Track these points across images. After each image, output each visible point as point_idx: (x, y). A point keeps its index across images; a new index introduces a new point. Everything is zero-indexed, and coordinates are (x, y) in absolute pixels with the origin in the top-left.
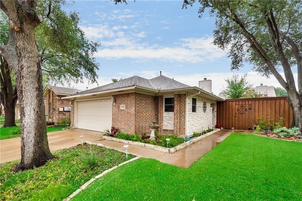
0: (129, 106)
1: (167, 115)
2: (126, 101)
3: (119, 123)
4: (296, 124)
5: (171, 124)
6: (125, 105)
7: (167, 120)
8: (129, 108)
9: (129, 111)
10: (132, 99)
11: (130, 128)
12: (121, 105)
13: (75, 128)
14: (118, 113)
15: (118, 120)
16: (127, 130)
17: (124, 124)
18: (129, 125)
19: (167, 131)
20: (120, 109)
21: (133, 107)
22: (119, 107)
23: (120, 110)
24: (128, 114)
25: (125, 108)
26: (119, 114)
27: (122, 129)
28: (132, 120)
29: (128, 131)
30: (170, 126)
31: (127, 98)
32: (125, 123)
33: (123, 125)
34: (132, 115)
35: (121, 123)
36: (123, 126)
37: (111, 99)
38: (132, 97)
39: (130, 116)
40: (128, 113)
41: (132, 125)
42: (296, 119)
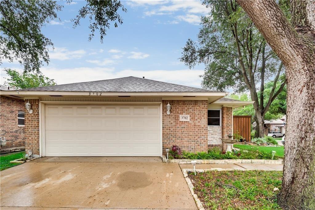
0: (196, 118)
1: (211, 129)
2: (191, 110)
3: (178, 140)
4: (260, 135)
5: (216, 138)
6: (190, 116)
7: (211, 134)
8: (196, 120)
9: (197, 124)
10: (203, 108)
11: (198, 145)
12: (180, 115)
13: (42, 157)
14: (176, 126)
15: (175, 135)
16: (193, 148)
17: (188, 141)
18: (198, 141)
19: (212, 146)
20: (180, 120)
21: (204, 118)
22: (177, 118)
23: (180, 122)
24: (195, 128)
25: (190, 120)
26: (178, 127)
27: (184, 147)
28: (203, 135)
29: (195, 149)
30: (215, 141)
31: (193, 106)
32: (190, 139)
33: (185, 142)
34: (203, 128)
35: (182, 139)
36: (186, 144)
37: (159, 105)
38: (202, 106)
39: (199, 130)
40: (194, 126)
41: (202, 141)
42: (260, 132)
